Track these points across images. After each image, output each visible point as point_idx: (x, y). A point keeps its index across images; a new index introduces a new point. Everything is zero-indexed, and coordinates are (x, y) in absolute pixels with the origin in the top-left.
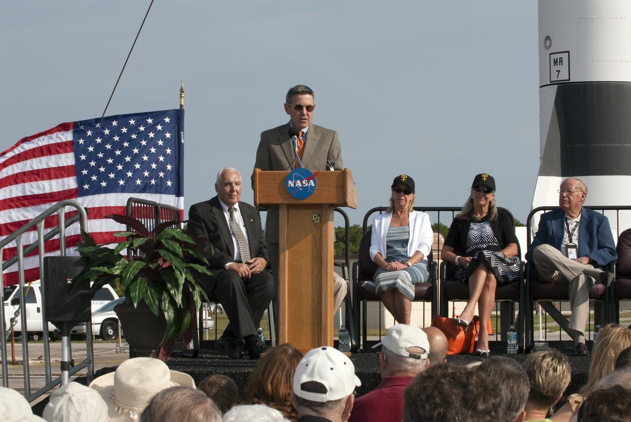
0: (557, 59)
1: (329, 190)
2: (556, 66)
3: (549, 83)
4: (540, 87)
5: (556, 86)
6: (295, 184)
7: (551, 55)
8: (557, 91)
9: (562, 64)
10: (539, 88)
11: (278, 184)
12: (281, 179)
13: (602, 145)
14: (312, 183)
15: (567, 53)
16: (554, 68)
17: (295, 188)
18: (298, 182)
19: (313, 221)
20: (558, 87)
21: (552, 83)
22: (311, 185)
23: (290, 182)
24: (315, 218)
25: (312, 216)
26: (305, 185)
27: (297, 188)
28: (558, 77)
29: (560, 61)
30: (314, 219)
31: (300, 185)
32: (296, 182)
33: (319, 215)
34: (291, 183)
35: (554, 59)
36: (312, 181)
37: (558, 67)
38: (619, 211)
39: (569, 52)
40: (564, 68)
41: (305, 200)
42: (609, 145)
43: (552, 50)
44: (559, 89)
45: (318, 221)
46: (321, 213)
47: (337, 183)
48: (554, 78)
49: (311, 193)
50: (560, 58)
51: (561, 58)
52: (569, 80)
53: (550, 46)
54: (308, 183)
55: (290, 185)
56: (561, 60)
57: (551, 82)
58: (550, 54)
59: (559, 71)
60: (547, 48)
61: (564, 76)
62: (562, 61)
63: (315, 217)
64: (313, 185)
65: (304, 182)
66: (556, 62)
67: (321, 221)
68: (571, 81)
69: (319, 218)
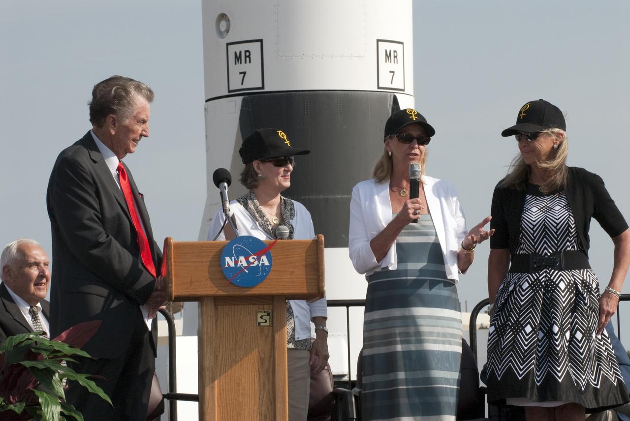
0: (240, 52)
1: (292, 273)
2: (238, 65)
3: (226, 93)
4: (206, 101)
5: (240, 98)
6: (236, 263)
7: (230, 47)
8: (242, 106)
9: (250, 62)
10: (205, 103)
11: (208, 263)
12: (213, 254)
13: (321, 197)
14: (265, 260)
15: (259, 43)
16: (236, 69)
17: (238, 270)
18: (242, 258)
19: (259, 324)
20: (244, 100)
21: (232, 94)
22: (263, 264)
23: (228, 259)
24: (263, 319)
25: (257, 316)
26: (253, 263)
27: (241, 270)
28: (242, 84)
29: (246, 57)
30: (260, 320)
31: (245, 264)
32: (238, 259)
33: (268, 315)
34: (229, 262)
35: (236, 53)
36: (264, 258)
37: (243, 67)
38: (350, 308)
39: (261, 41)
40: (253, 69)
41: (254, 289)
42: (333, 197)
43: (230, 38)
44: (245, 104)
45: (268, 324)
46: (273, 311)
47: (306, 260)
48: (236, 85)
49: (263, 278)
50: (246, 52)
51: (249, 51)
52: (263, 88)
53: (227, 31)
54: (259, 259)
55: (228, 264)
56: (248, 54)
57: (229, 91)
58: (228, 44)
59: (244, 73)
60: (221, 34)
61: (253, 82)
62: (249, 56)
63: (261, 317)
64: (267, 263)
65: (251, 260)
66: (238, 58)
67: (272, 324)
68: (267, 89)
69: (267, 318)
